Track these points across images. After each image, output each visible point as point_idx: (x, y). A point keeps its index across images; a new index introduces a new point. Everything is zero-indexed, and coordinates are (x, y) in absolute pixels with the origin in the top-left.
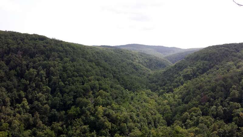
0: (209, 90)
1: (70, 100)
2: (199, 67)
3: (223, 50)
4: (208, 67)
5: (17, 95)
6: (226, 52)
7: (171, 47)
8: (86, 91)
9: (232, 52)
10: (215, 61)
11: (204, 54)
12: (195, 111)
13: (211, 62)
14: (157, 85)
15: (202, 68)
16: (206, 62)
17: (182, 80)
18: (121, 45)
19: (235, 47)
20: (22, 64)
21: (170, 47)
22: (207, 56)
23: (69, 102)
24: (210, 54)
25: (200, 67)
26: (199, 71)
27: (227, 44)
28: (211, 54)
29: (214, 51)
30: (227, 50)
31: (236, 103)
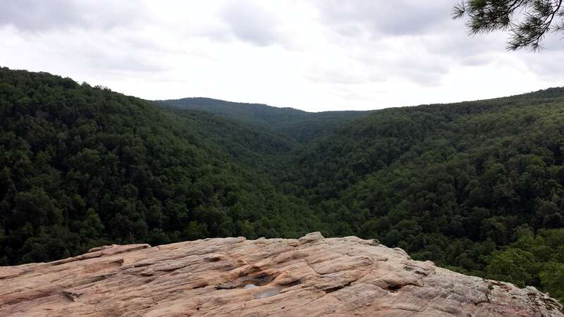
0: (425, 190)
1: (182, 210)
2: (380, 150)
3: (421, 117)
4: (397, 149)
5: (70, 203)
6: (428, 121)
7: (283, 107)
8: (207, 192)
9: (439, 121)
10: (411, 137)
11: (384, 123)
12: (408, 226)
13: (402, 141)
14: (299, 186)
15: (387, 150)
16: (394, 140)
17: (351, 173)
18: (168, 99)
19: (443, 112)
20: (58, 139)
21: (280, 107)
22: (392, 127)
23: (182, 215)
24: (398, 125)
25: (383, 149)
26: (382, 157)
27: (426, 106)
28: (400, 125)
29: (405, 118)
30: (430, 118)
31: (483, 209)
